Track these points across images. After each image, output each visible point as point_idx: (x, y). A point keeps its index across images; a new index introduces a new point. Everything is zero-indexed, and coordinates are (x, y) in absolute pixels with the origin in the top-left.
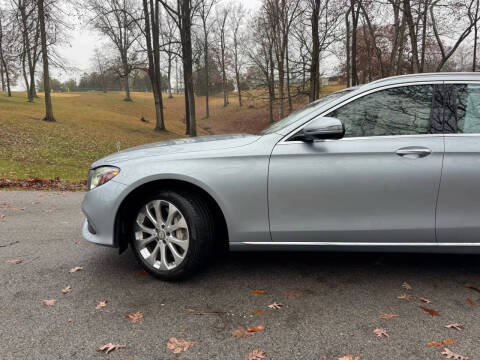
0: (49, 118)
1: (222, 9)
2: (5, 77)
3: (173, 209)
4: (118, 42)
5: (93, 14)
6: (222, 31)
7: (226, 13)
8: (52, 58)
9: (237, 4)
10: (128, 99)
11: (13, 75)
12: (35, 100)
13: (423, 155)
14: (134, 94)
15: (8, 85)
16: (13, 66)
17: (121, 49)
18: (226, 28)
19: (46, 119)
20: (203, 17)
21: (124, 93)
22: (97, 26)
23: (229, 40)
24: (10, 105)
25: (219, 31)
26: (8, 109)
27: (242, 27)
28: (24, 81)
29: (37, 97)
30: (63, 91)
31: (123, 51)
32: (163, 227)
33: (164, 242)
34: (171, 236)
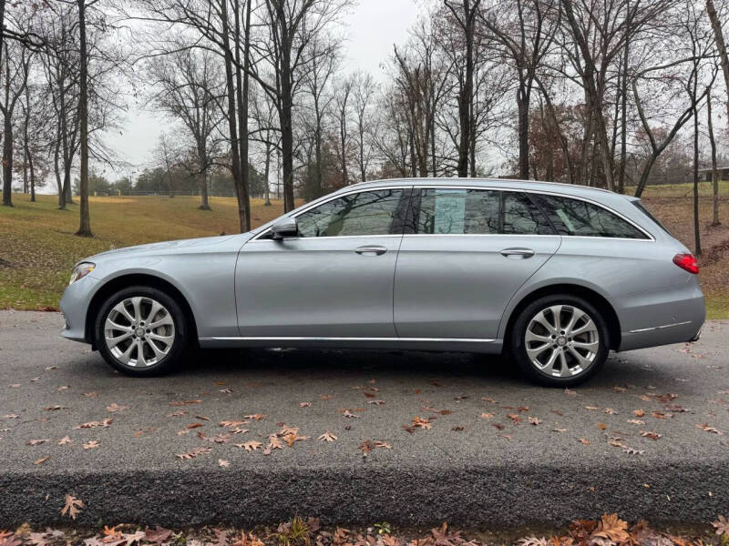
0: (84, 232)
1: (342, 82)
2: (29, 174)
3: (157, 306)
4: (194, 126)
5: (159, 88)
6: (343, 113)
7: (348, 88)
8: (94, 148)
9: (364, 76)
10: (205, 207)
11: (40, 172)
12: (68, 206)
13: (380, 253)
14: (214, 200)
15: (33, 186)
16: (41, 158)
17: (197, 136)
18: (348, 108)
19: (79, 234)
20: (314, 94)
21: (200, 198)
22: (165, 104)
23: (352, 125)
24: (31, 214)
25: (339, 113)
26: (29, 219)
27: (371, 108)
28: (55, 180)
29: (71, 202)
30: (111, 194)
31: (201, 139)
32: (142, 324)
33: (143, 339)
34: (151, 333)
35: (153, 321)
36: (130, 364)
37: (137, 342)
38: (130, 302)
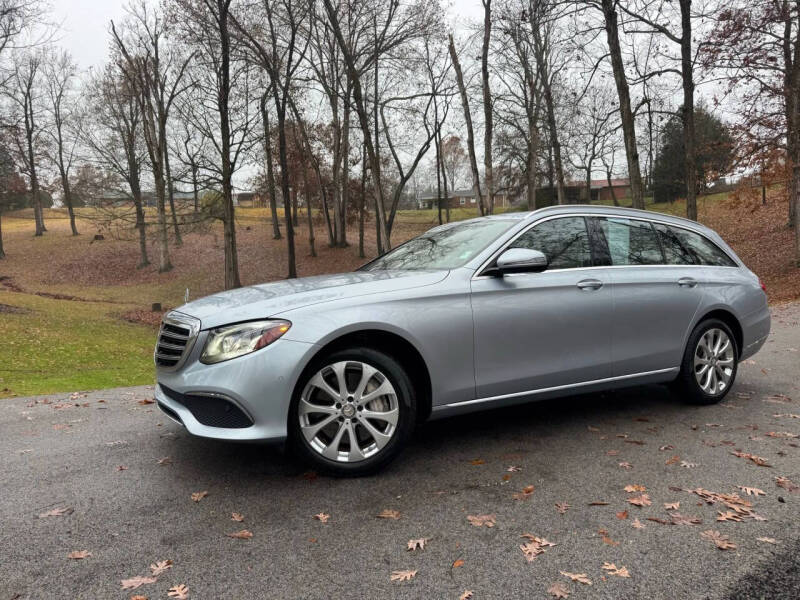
1: (25, 55)
6: (28, 95)
7: (34, 64)
9: (58, 53)
13: (596, 287)
23: (44, 115)
25: (21, 96)
27: (72, 95)
32: (350, 399)
33: (354, 420)
34: (365, 410)
35: (365, 393)
36: (340, 459)
37: (347, 426)
38: (331, 370)
